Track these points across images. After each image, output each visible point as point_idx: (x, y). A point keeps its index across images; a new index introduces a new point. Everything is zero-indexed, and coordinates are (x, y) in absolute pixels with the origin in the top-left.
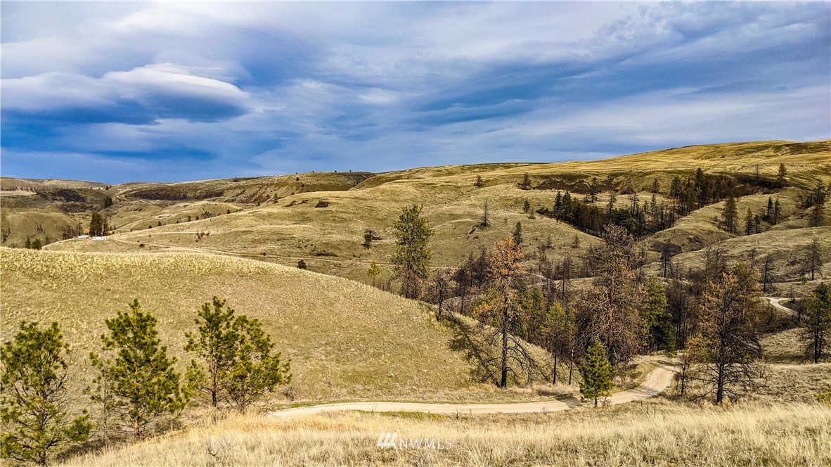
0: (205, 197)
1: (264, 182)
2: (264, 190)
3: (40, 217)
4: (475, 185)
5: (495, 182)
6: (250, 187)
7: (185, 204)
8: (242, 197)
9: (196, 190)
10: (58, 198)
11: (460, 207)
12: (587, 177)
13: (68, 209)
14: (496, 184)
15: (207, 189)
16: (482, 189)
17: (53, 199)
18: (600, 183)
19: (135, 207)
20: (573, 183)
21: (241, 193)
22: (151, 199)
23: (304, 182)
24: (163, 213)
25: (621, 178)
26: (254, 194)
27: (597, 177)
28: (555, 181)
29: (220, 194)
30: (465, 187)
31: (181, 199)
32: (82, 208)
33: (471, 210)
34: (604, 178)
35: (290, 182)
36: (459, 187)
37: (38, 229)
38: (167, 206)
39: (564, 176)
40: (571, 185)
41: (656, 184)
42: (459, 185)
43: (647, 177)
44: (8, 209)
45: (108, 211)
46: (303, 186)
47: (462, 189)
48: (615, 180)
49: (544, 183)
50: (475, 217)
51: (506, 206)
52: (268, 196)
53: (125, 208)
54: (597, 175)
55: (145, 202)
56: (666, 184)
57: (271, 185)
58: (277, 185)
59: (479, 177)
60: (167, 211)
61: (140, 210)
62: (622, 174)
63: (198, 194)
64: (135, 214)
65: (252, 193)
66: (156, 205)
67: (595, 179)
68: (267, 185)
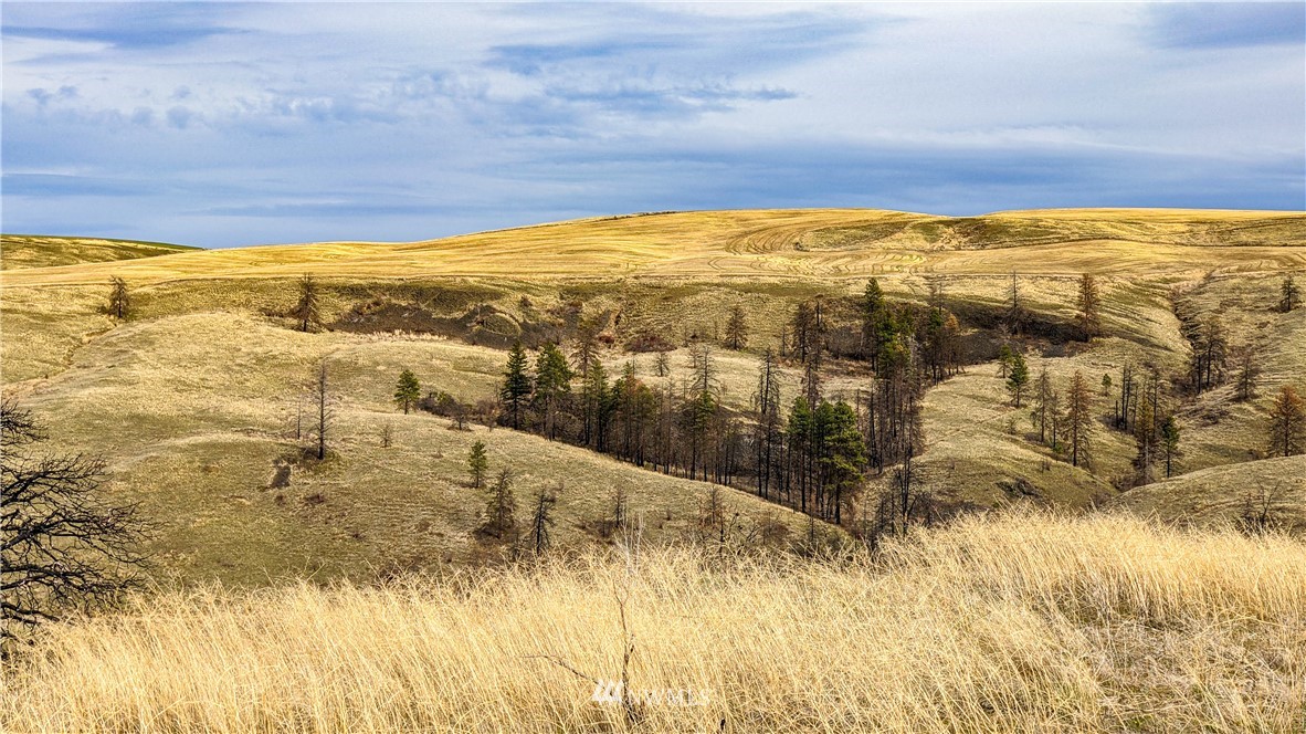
4: (103, 310)
5: (174, 299)
11: (141, 390)
12: (496, 296)
14: (179, 311)
16: (139, 327)
18: (545, 316)
20: (458, 315)
25: (606, 303)
27: (530, 297)
28: (391, 307)
30: (69, 316)
33: (194, 401)
34: (553, 301)
36: (49, 318)
39: (417, 291)
40: (454, 321)
41: (736, 326)
42: (44, 308)
43: (688, 300)
47: (63, 326)
48: (588, 310)
49: (357, 312)
50: (243, 425)
51: (293, 386)
54: (526, 290)
56: (769, 323)
59: (120, 285)
62: (601, 289)
67: (524, 303)
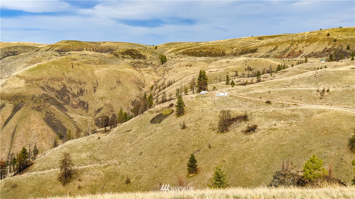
0: (242, 53)
1: (294, 39)
2: (295, 46)
3: (118, 72)
6: (282, 43)
7: (227, 60)
8: (275, 53)
9: (232, 48)
10: (126, 56)
13: (135, 65)
15: (241, 47)
17: (123, 57)
19: (186, 63)
21: (274, 50)
22: (197, 56)
23: (335, 37)
24: (211, 68)
26: (287, 50)
29: (254, 51)
31: (221, 56)
32: (145, 64)
35: (321, 38)
37: (117, 82)
38: (211, 62)
44: (94, 66)
45: (165, 66)
46: (335, 41)
52: (300, 51)
53: (178, 64)
55: (192, 58)
57: (302, 41)
58: (308, 41)
60: (212, 66)
61: (191, 66)
63: (235, 52)
64: (187, 69)
65: (284, 49)
66: (202, 61)
68: (298, 41)
